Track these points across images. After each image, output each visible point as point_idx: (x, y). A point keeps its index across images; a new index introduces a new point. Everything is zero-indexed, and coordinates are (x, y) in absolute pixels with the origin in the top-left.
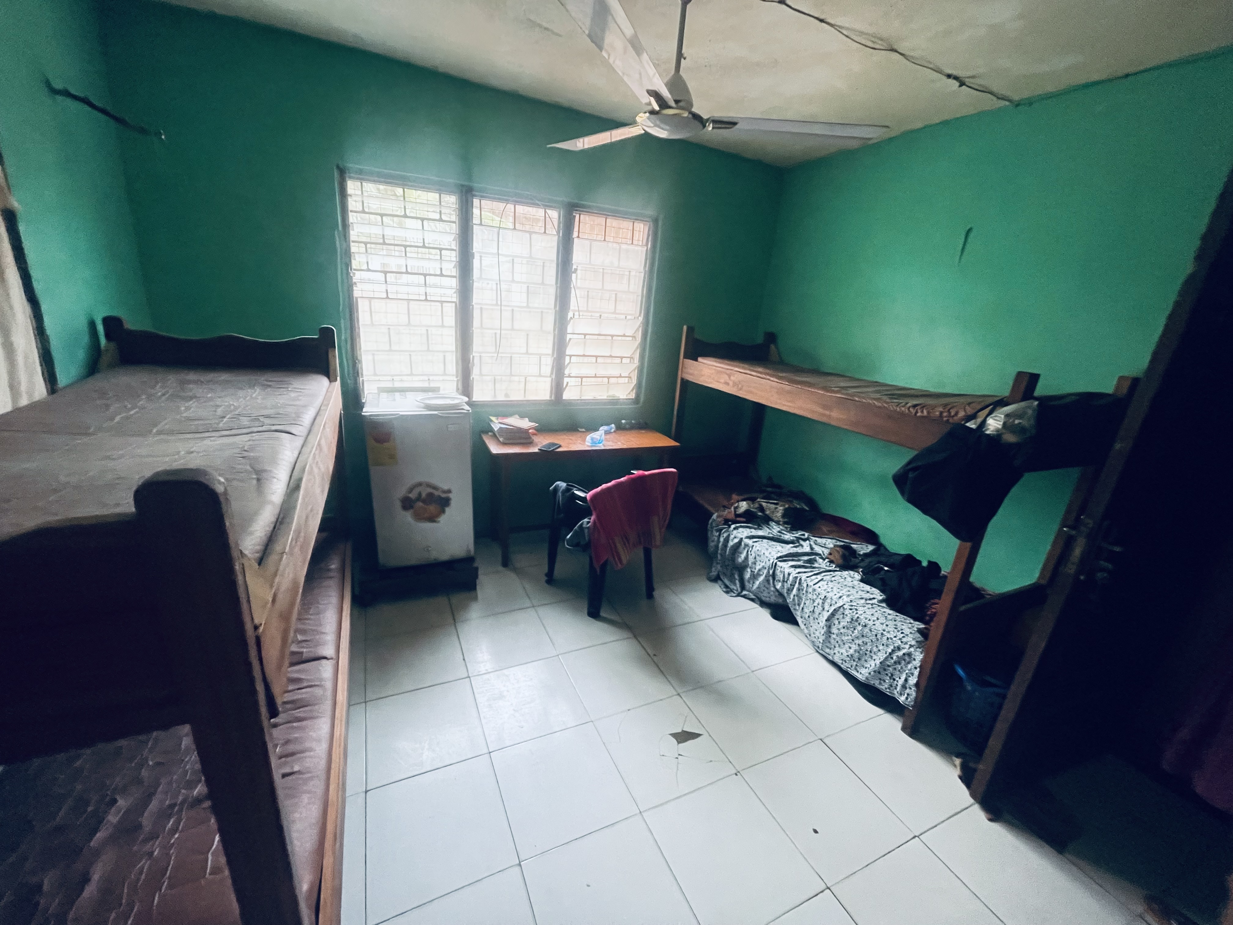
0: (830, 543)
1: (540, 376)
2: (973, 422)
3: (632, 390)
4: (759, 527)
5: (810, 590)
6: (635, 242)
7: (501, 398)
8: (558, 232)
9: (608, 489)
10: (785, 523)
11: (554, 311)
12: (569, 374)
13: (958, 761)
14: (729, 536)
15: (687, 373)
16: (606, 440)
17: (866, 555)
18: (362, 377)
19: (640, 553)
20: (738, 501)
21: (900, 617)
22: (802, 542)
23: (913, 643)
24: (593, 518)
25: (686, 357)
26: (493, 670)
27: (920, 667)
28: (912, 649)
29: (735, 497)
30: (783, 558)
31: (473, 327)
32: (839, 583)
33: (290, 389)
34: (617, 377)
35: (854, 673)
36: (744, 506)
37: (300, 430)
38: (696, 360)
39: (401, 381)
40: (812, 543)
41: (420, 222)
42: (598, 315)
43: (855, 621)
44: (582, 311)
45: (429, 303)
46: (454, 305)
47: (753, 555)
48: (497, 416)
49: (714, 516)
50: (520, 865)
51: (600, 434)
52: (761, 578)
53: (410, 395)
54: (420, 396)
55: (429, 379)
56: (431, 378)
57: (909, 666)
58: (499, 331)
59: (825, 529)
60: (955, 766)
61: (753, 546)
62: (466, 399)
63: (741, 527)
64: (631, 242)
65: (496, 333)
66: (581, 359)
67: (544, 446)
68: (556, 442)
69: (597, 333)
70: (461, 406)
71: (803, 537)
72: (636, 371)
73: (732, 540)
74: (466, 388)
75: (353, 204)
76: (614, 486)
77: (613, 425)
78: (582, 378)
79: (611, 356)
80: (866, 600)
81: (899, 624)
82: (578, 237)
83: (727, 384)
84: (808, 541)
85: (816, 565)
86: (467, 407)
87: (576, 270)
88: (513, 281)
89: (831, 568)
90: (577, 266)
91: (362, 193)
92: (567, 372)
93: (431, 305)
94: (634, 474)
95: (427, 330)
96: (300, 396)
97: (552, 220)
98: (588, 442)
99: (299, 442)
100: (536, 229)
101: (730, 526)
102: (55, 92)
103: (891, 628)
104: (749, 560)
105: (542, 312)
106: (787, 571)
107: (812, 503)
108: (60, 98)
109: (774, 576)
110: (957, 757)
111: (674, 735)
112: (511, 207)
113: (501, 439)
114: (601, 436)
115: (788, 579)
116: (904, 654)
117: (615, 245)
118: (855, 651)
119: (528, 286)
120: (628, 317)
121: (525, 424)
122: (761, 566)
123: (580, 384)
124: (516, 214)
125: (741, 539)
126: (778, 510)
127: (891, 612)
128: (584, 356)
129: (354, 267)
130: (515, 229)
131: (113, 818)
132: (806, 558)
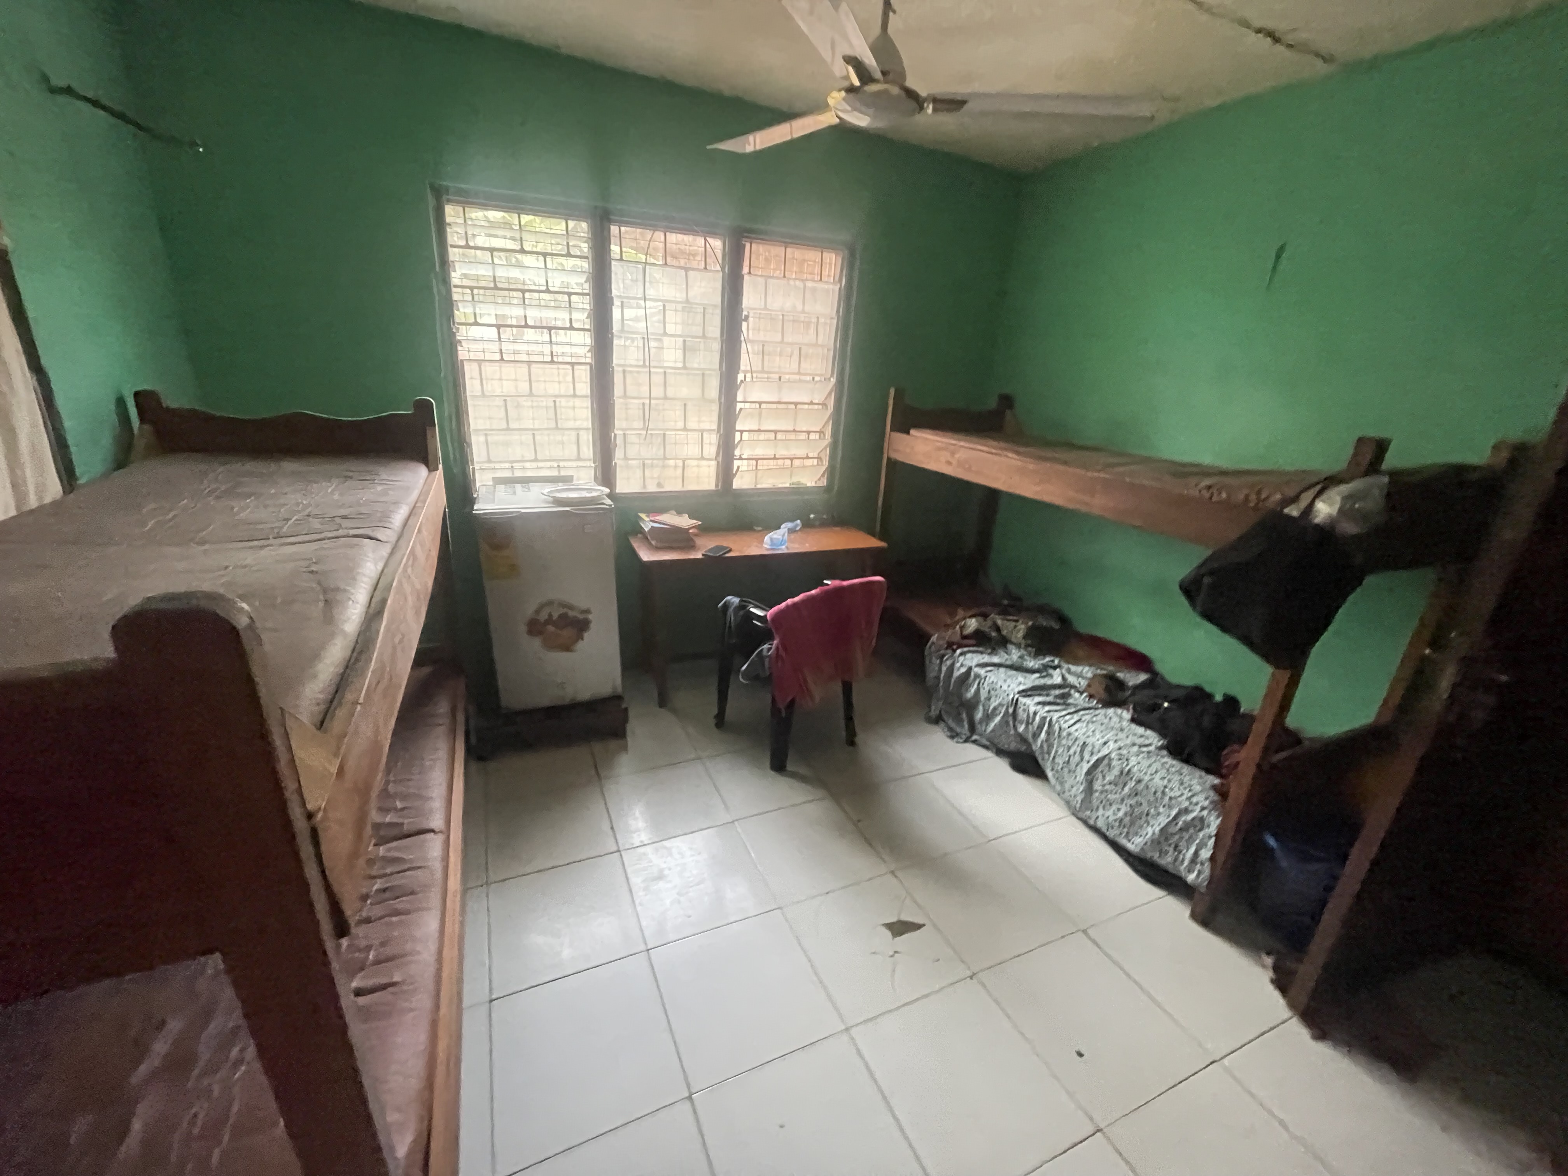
0: (1088, 671)
1: (702, 458)
2: (1293, 506)
3: (823, 475)
4: (993, 652)
5: (1064, 734)
6: (825, 278)
7: (652, 488)
8: (723, 268)
9: (795, 605)
10: (1027, 646)
11: (719, 372)
12: (740, 456)
13: (1269, 961)
14: (953, 665)
15: (897, 451)
16: (790, 541)
17: (1137, 688)
18: (473, 465)
19: (837, 688)
20: (964, 619)
21: (1186, 769)
22: (1051, 671)
23: (1206, 803)
24: (775, 642)
25: (892, 430)
26: (650, 842)
27: (1216, 835)
28: (1205, 813)
29: (961, 613)
30: (1026, 693)
31: (614, 396)
32: (1102, 724)
33: (376, 481)
34: (803, 458)
35: (1123, 841)
36: (972, 624)
37: (388, 535)
38: (908, 433)
39: (523, 468)
40: (1064, 671)
41: (541, 258)
42: (777, 376)
43: (1125, 775)
44: (756, 372)
45: (555, 366)
46: (588, 367)
47: (987, 689)
48: (648, 512)
49: (934, 638)
50: (690, 1098)
51: (782, 534)
52: (998, 719)
53: (536, 488)
54: (547, 488)
55: (558, 466)
56: (562, 464)
57: (1201, 834)
58: (647, 401)
59: (1081, 653)
60: (1264, 966)
61: (986, 677)
62: (607, 490)
63: (969, 652)
64: (819, 278)
65: (644, 404)
66: (755, 436)
67: (710, 550)
68: (725, 544)
69: (776, 400)
70: (599, 501)
71: (1052, 664)
72: (828, 449)
73: (959, 669)
74: (606, 476)
75: (454, 236)
76: (803, 602)
77: (799, 522)
78: (757, 460)
79: (794, 431)
80: (1140, 746)
81: (1186, 779)
82: (750, 273)
83: (949, 463)
84: (1058, 670)
85: (1070, 701)
86: (609, 502)
87: (747, 317)
88: (665, 334)
89: (1090, 705)
90: (749, 313)
91: (465, 221)
92: (737, 453)
93: (558, 369)
94: (828, 585)
95: (555, 401)
96: (389, 489)
97: (715, 251)
98: (767, 544)
99: (385, 551)
100: (694, 264)
101: (954, 651)
102: (54, 91)
103: (1175, 784)
104: (981, 695)
105: (703, 374)
106: (1032, 709)
107: (1063, 620)
108: (62, 99)
109: (1015, 714)
110: (1268, 954)
111: (889, 926)
112: (659, 235)
113: (653, 543)
114: (784, 535)
115: (1034, 719)
116: (1193, 819)
117: (798, 283)
118: (1126, 814)
119: (684, 341)
120: (817, 379)
121: (684, 521)
122: (997, 702)
123: (754, 468)
124: (668, 245)
125: (970, 669)
126: (1018, 629)
127: (1174, 762)
128: (759, 431)
129: (457, 320)
130: (666, 264)
131: (160, 1047)
132: (1057, 692)
